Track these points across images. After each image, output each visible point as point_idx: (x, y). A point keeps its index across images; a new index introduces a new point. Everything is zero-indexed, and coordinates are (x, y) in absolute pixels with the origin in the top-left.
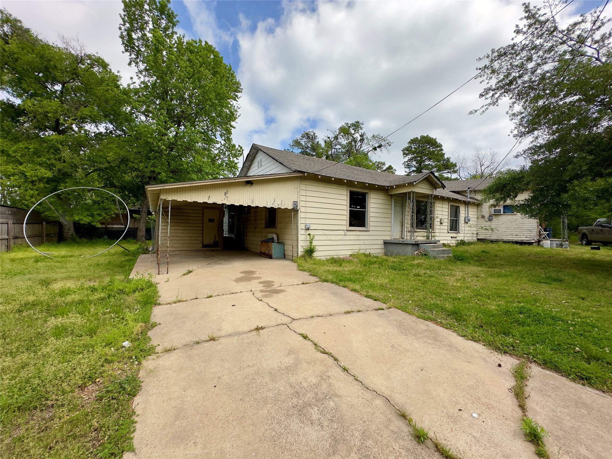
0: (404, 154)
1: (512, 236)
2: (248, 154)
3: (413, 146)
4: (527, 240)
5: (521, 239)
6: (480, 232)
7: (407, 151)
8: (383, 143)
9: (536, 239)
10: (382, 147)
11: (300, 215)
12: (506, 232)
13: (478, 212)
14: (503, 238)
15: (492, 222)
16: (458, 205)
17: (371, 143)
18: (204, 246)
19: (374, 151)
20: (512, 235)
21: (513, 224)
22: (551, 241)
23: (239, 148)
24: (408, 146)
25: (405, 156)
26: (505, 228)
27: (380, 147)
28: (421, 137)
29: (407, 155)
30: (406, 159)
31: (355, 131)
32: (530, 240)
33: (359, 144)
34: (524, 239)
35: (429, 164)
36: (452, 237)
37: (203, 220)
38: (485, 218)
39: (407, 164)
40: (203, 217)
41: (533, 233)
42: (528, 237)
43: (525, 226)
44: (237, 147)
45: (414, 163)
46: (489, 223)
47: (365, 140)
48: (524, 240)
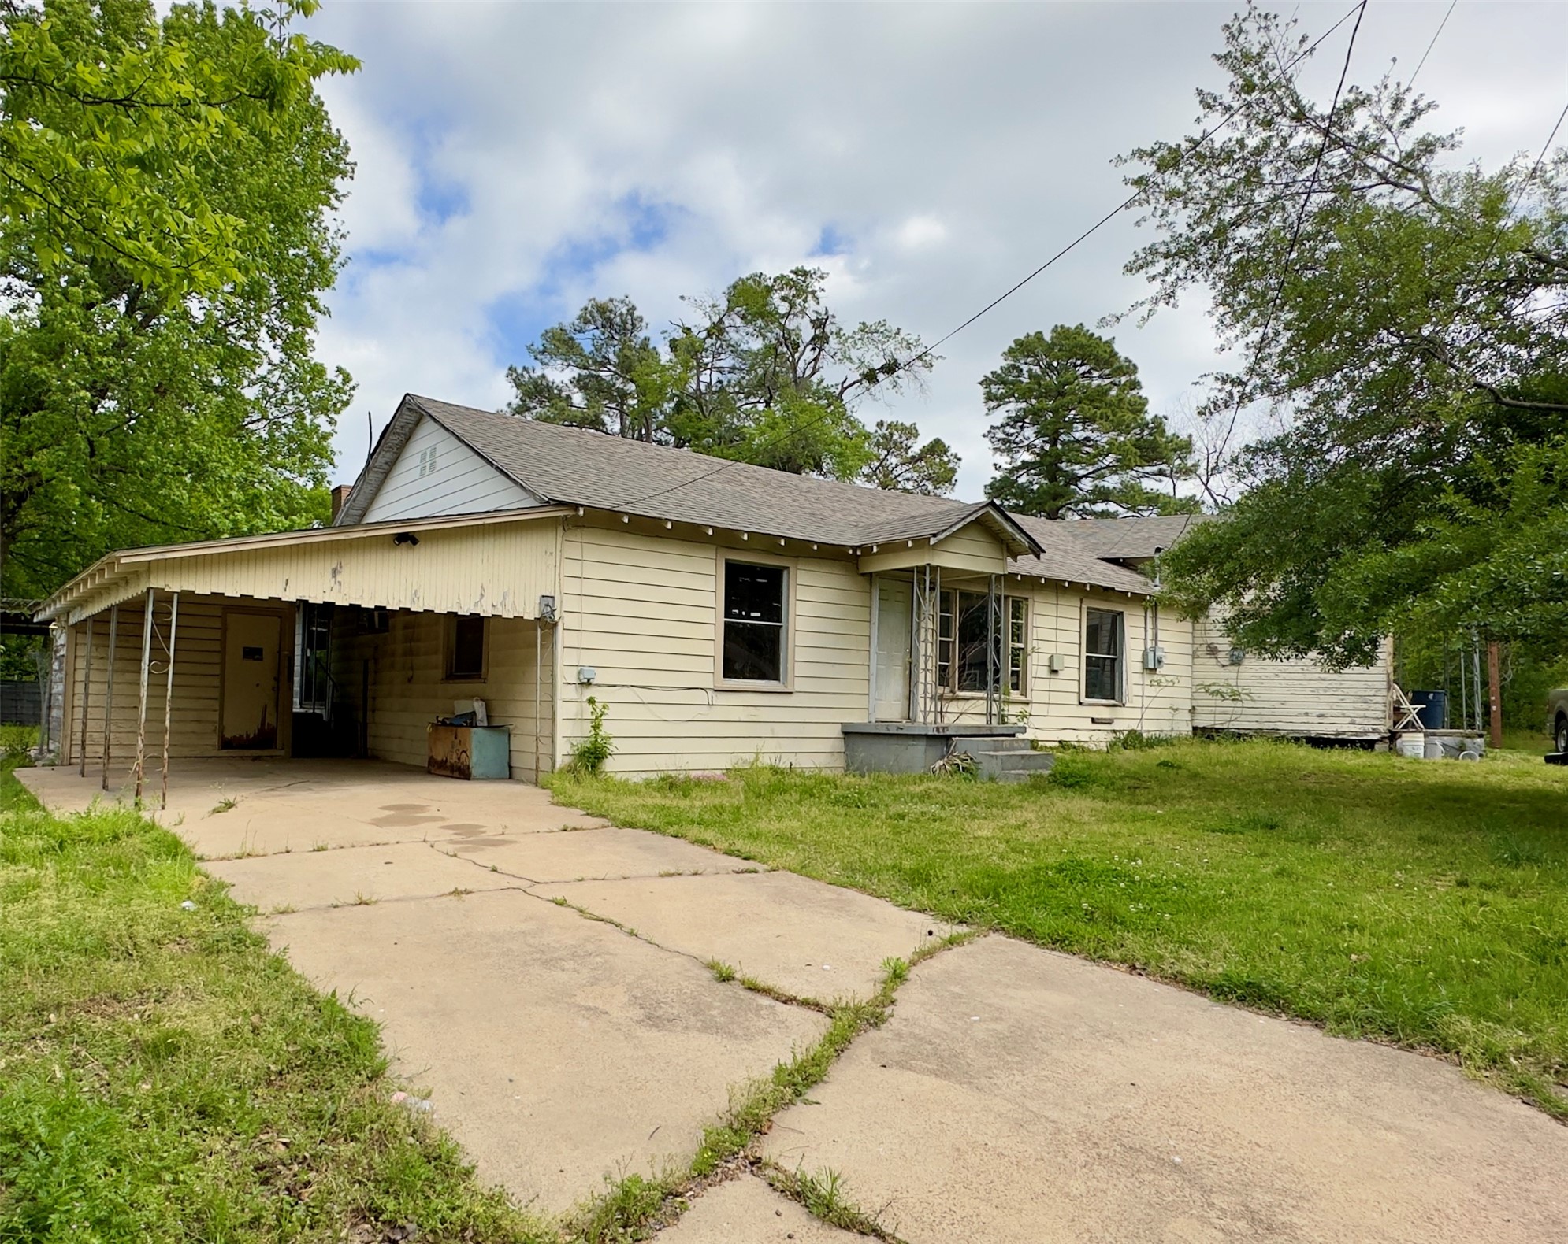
0: (989, 397)
1: (1305, 719)
2: (388, 426)
3: (1025, 368)
4: (1356, 733)
5: (1334, 728)
6: (1201, 703)
7: (999, 388)
8: (903, 357)
9: (1382, 729)
10: (900, 372)
11: (563, 638)
12: (1289, 705)
13: (1197, 634)
14: (1279, 726)
15: (1242, 668)
16: (1118, 608)
17: (854, 354)
18: (226, 744)
19: (866, 383)
20: (1307, 714)
21: (1309, 676)
22: (1426, 735)
23: (339, 380)
24: (1004, 364)
25: (993, 404)
26: (1284, 691)
27: (890, 368)
28: (1054, 330)
29: (1001, 400)
30: (1000, 416)
31: (792, 305)
32: (1366, 733)
33: (809, 355)
34: (1345, 728)
35: (1087, 439)
36: (1093, 721)
37: (223, 652)
38: (1220, 655)
39: (1000, 435)
40: (223, 641)
41: (1373, 707)
42: (1358, 721)
43: (1347, 684)
44: (331, 374)
45: (1029, 432)
46: (1231, 673)
47: (833, 340)
48: (1344, 733)
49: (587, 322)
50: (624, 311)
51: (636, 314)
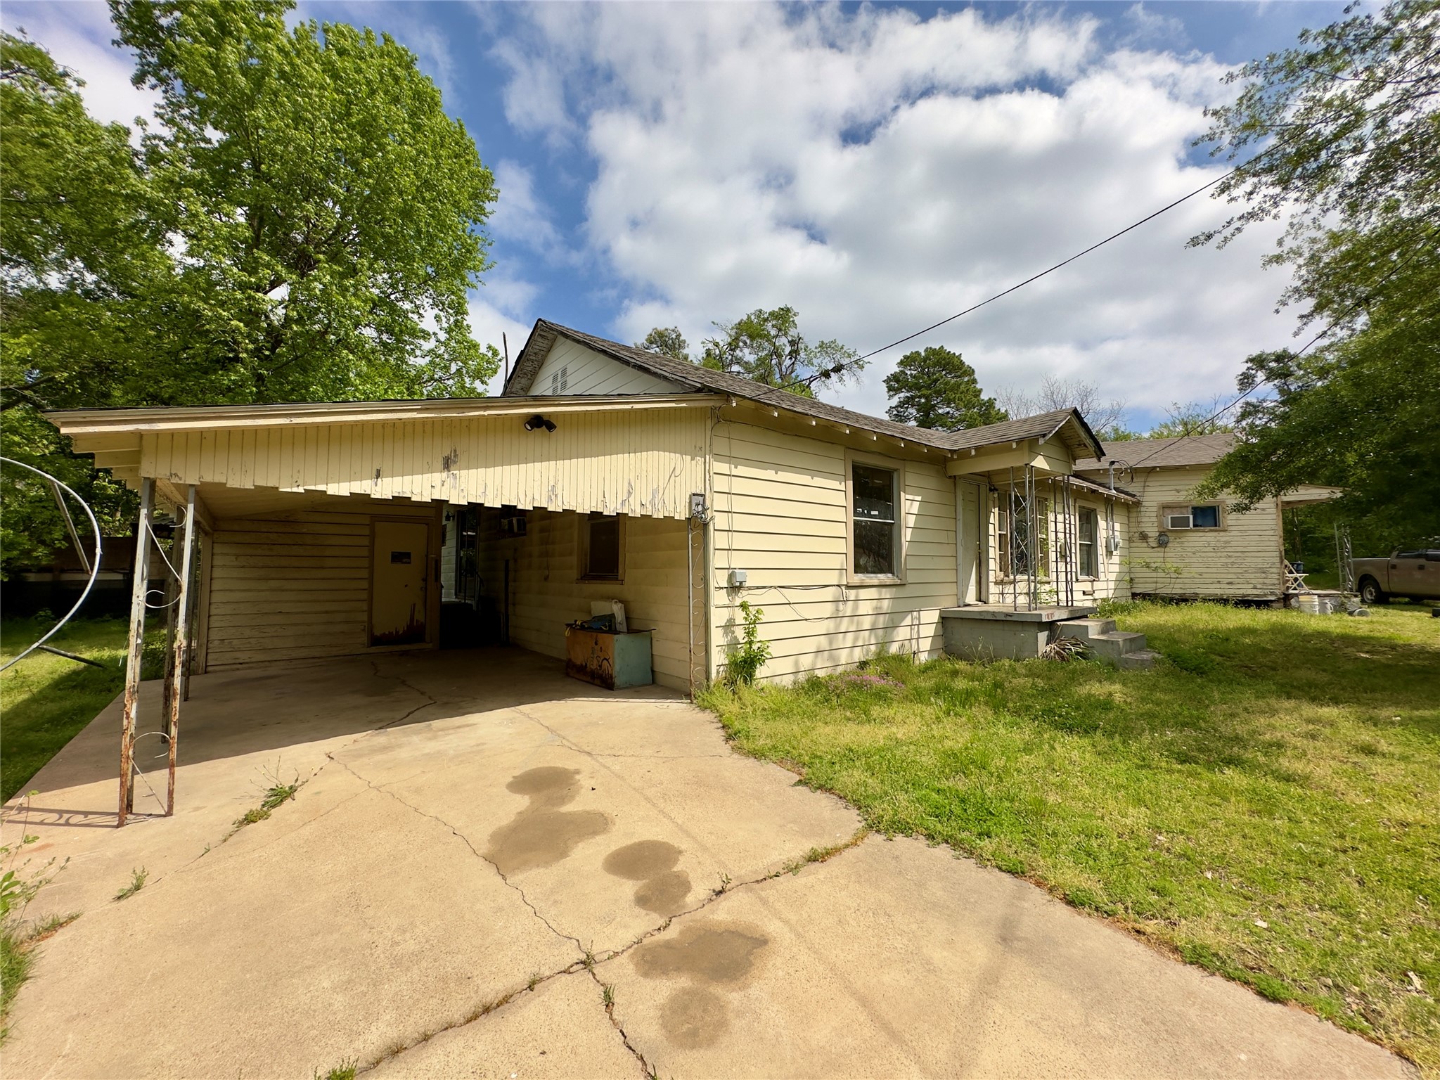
0: (890, 389)
1: (1218, 586)
3: (909, 372)
4: (1258, 596)
5: (1241, 592)
6: (1138, 575)
7: (895, 383)
8: (845, 361)
9: (1278, 592)
10: (844, 371)
12: (1205, 576)
13: (1131, 525)
14: (1198, 591)
15: (1167, 549)
16: (1092, 506)
17: (815, 361)
19: (823, 379)
20: (1219, 582)
21: (1219, 554)
22: (1319, 596)
24: (898, 369)
25: (891, 393)
26: (1201, 565)
27: (838, 369)
28: (926, 351)
29: (897, 391)
30: (895, 401)
31: (780, 330)
32: (1265, 595)
33: (788, 362)
34: (1249, 592)
35: (948, 413)
37: (371, 557)
38: (1150, 540)
39: (895, 412)
40: (371, 547)
41: (1270, 576)
42: (1259, 586)
43: (1249, 560)
45: (913, 411)
46: (1159, 553)
47: (802, 355)
48: (1248, 595)
49: (651, 343)
50: (674, 336)
51: (681, 338)
